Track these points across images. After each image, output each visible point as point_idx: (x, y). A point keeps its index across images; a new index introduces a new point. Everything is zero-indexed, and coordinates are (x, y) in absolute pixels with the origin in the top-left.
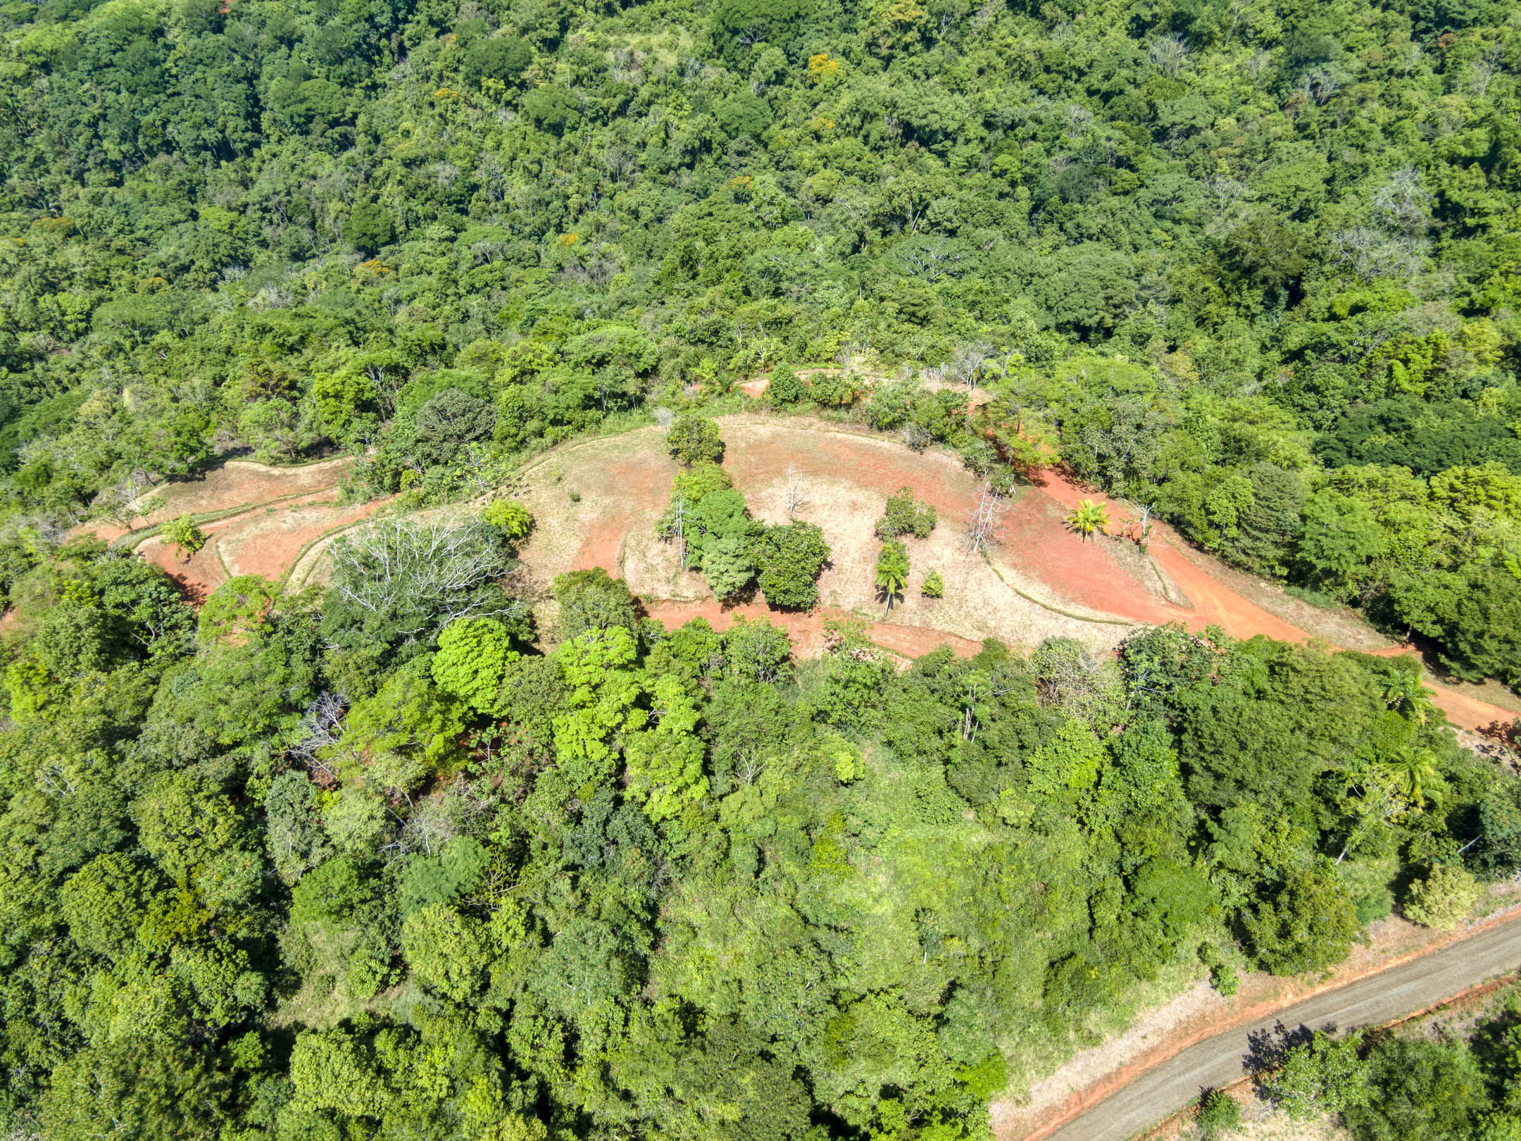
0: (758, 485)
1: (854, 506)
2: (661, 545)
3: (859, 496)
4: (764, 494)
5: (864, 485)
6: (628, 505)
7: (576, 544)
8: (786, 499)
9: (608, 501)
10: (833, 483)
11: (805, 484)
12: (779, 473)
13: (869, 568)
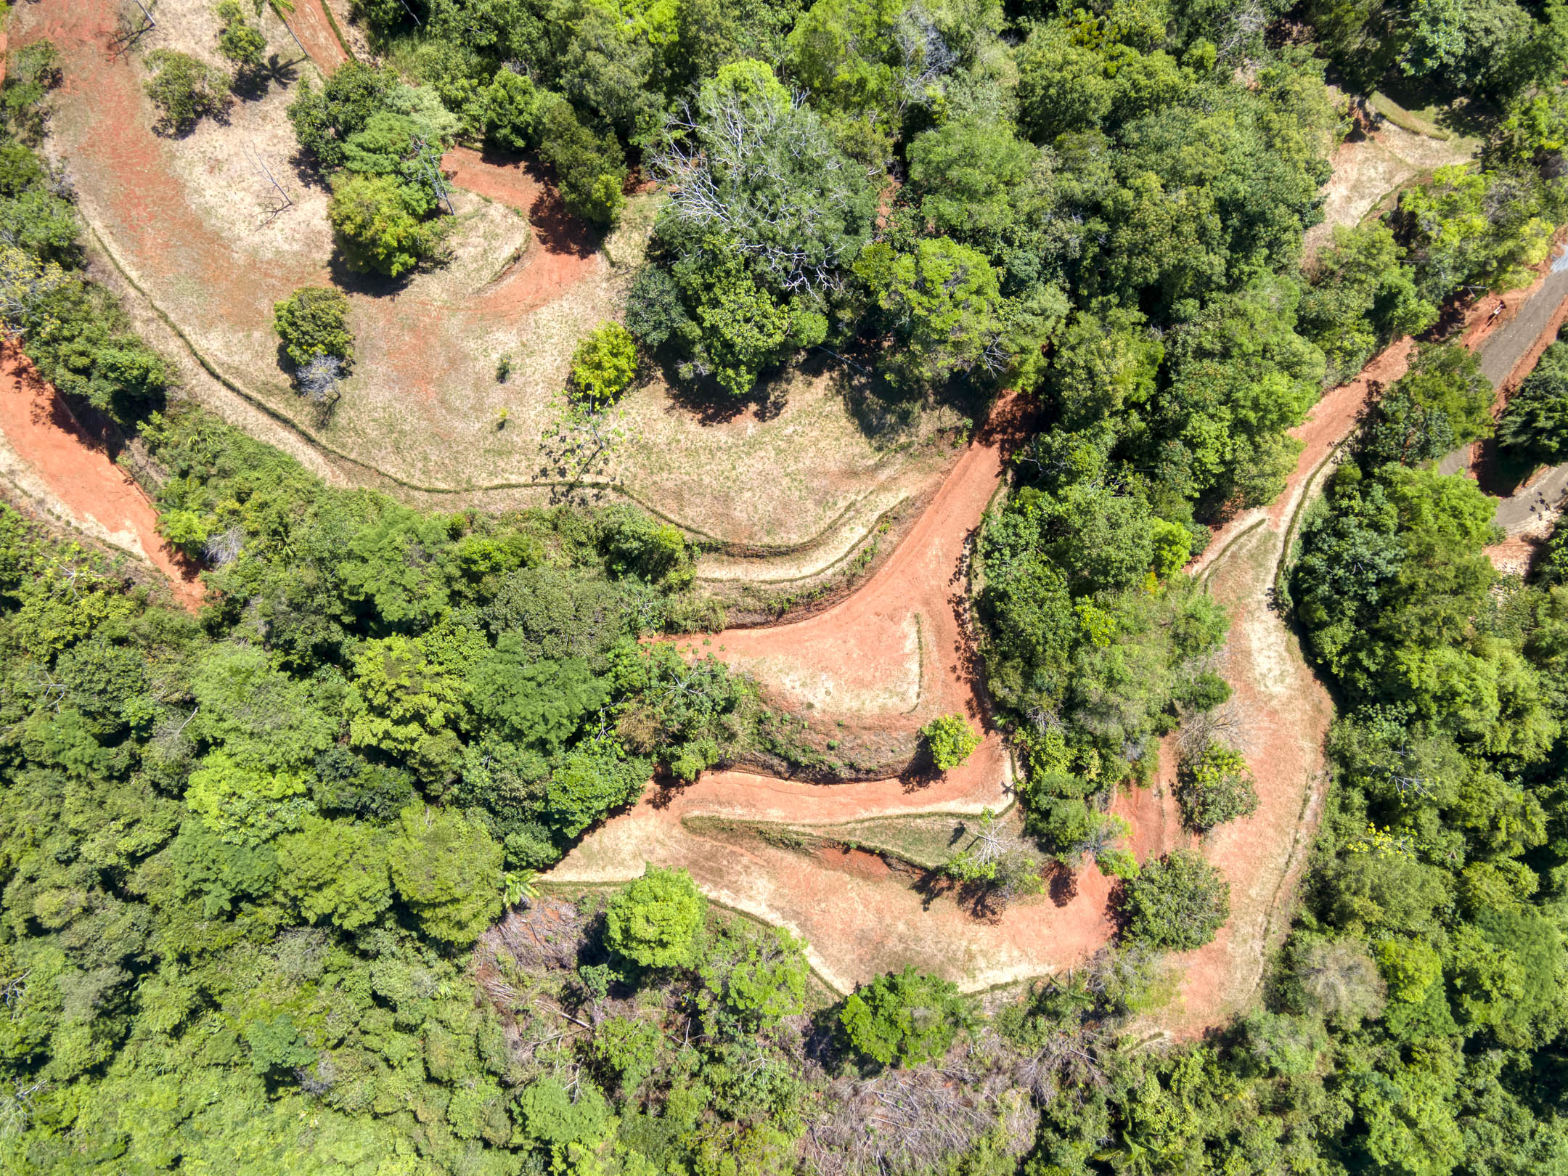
0: (291, 263)
1: (215, 166)
2: (460, 252)
3: (199, 175)
4: (296, 247)
5: (178, 186)
6: (454, 325)
7: (544, 313)
8: (279, 224)
9: (471, 345)
10: (208, 211)
11: (241, 229)
12: (253, 265)
13: (269, 107)
